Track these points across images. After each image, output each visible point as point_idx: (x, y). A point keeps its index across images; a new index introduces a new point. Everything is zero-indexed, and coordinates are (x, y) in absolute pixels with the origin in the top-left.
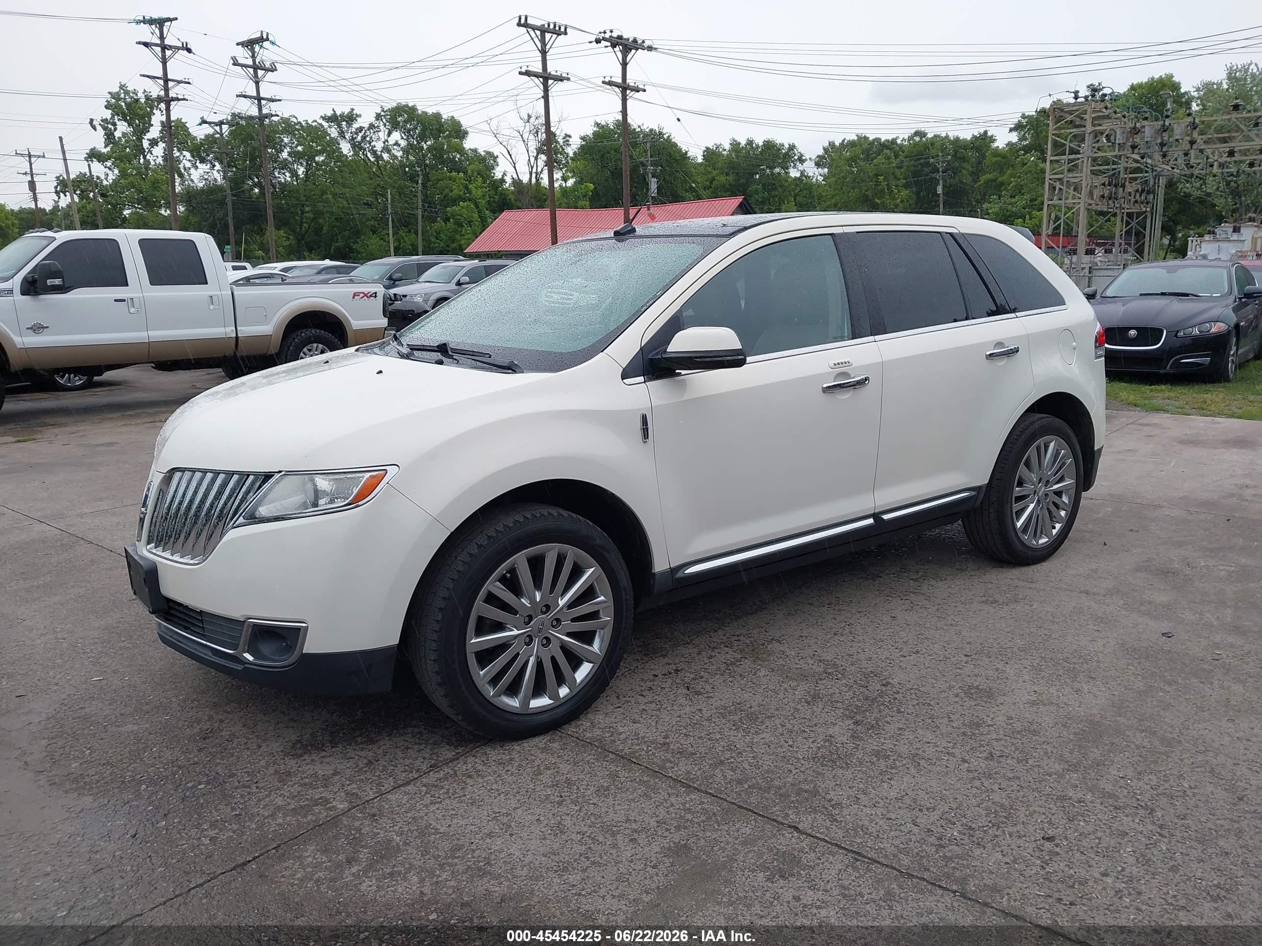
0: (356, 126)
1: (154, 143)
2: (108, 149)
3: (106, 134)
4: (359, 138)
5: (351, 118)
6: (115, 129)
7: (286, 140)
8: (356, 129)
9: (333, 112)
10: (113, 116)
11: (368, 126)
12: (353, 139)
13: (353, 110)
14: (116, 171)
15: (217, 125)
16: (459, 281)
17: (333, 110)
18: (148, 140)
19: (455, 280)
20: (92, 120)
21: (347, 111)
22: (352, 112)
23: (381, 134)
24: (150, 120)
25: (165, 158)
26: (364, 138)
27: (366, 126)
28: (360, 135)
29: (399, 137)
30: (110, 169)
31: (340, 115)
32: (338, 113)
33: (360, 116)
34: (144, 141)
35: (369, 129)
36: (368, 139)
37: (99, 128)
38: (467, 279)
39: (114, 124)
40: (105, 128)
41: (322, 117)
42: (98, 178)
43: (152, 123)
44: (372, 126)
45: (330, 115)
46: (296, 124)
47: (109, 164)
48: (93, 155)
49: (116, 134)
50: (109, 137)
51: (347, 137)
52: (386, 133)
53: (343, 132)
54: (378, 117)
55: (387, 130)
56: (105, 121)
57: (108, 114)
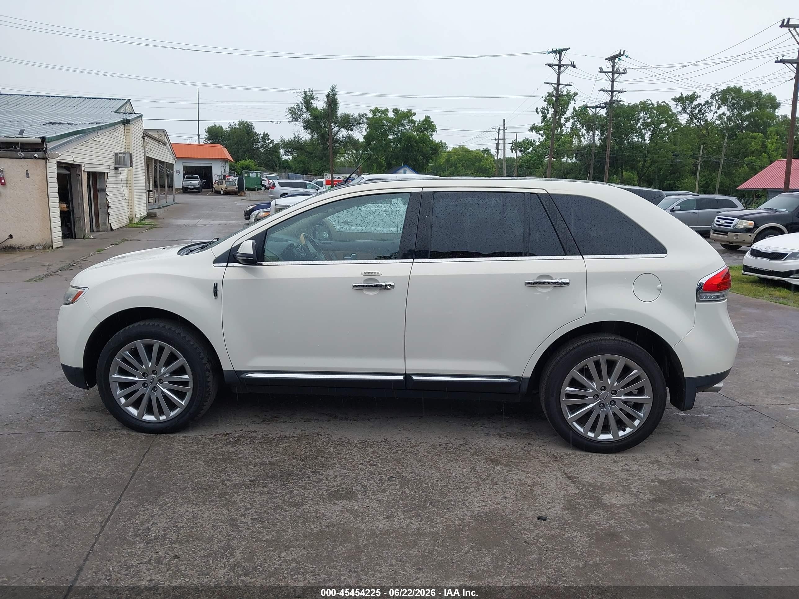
0: (695, 103)
1: (567, 120)
2: (543, 124)
3: (542, 116)
4: (697, 111)
5: (692, 98)
6: (548, 113)
7: (642, 115)
8: (695, 106)
9: (680, 95)
10: (548, 105)
11: (704, 103)
12: (692, 112)
13: (695, 92)
14: (545, 137)
15: (594, 108)
16: (673, 208)
17: (681, 94)
18: (565, 118)
19: (671, 208)
20: (537, 108)
21: (691, 93)
22: (694, 94)
23: (713, 108)
24: (568, 106)
25: (572, 129)
26: (700, 111)
27: (703, 103)
28: (698, 109)
29: (727, 110)
30: (541, 135)
31: (686, 97)
32: (684, 95)
33: (700, 96)
34: (562, 119)
35: (704, 105)
36: (703, 111)
37: (540, 113)
38: (679, 207)
39: (548, 110)
40: (543, 113)
41: (672, 98)
42: (534, 141)
43: (568, 108)
44: (707, 103)
45: (678, 97)
46: (650, 105)
47: (541, 132)
48: (534, 128)
49: (548, 115)
50: (544, 117)
51: (688, 111)
52: (717, 107)
53: (685, 108)
54: (713, 96)
55: (717, 105)
56: (543, 108)
57: (545, 104)
